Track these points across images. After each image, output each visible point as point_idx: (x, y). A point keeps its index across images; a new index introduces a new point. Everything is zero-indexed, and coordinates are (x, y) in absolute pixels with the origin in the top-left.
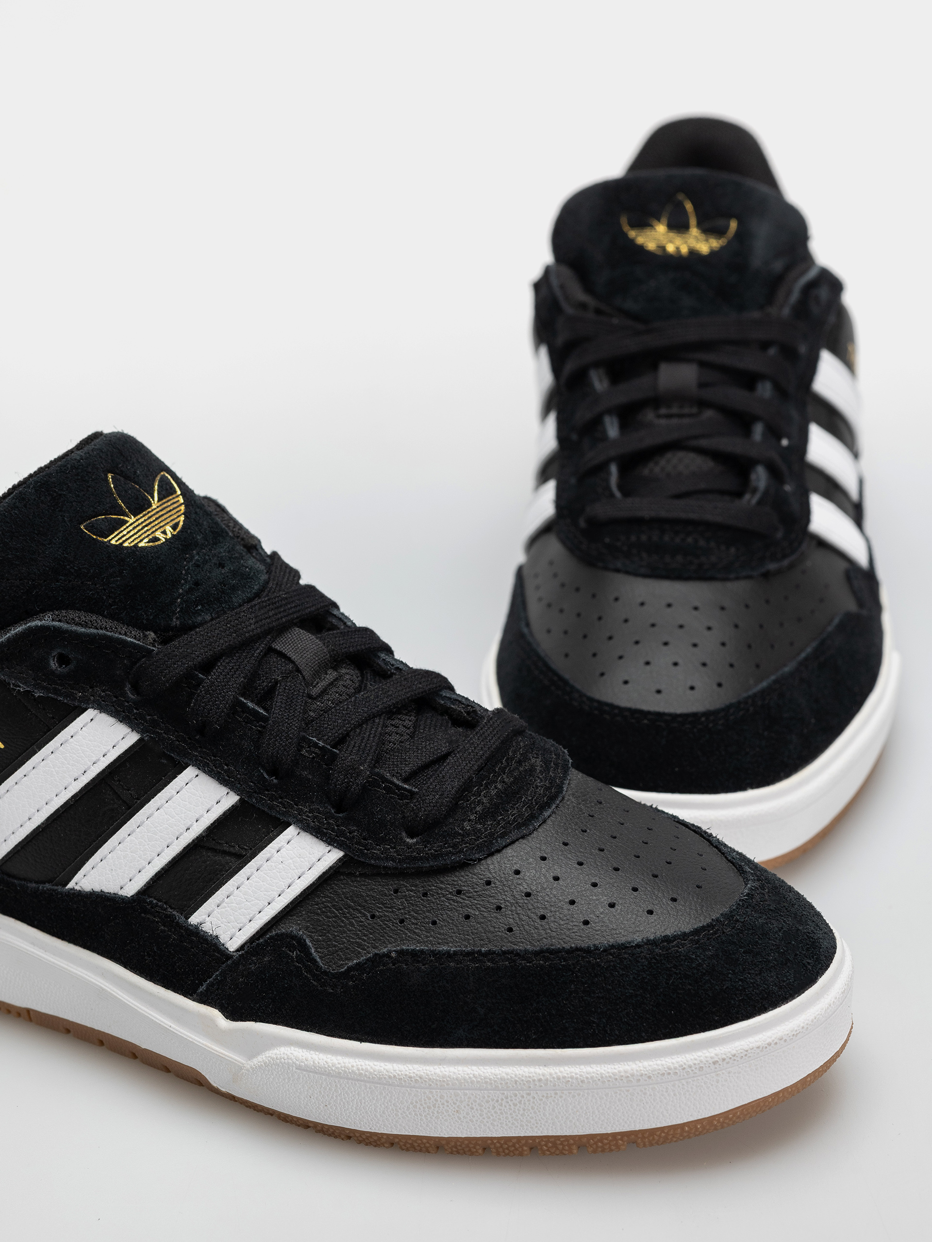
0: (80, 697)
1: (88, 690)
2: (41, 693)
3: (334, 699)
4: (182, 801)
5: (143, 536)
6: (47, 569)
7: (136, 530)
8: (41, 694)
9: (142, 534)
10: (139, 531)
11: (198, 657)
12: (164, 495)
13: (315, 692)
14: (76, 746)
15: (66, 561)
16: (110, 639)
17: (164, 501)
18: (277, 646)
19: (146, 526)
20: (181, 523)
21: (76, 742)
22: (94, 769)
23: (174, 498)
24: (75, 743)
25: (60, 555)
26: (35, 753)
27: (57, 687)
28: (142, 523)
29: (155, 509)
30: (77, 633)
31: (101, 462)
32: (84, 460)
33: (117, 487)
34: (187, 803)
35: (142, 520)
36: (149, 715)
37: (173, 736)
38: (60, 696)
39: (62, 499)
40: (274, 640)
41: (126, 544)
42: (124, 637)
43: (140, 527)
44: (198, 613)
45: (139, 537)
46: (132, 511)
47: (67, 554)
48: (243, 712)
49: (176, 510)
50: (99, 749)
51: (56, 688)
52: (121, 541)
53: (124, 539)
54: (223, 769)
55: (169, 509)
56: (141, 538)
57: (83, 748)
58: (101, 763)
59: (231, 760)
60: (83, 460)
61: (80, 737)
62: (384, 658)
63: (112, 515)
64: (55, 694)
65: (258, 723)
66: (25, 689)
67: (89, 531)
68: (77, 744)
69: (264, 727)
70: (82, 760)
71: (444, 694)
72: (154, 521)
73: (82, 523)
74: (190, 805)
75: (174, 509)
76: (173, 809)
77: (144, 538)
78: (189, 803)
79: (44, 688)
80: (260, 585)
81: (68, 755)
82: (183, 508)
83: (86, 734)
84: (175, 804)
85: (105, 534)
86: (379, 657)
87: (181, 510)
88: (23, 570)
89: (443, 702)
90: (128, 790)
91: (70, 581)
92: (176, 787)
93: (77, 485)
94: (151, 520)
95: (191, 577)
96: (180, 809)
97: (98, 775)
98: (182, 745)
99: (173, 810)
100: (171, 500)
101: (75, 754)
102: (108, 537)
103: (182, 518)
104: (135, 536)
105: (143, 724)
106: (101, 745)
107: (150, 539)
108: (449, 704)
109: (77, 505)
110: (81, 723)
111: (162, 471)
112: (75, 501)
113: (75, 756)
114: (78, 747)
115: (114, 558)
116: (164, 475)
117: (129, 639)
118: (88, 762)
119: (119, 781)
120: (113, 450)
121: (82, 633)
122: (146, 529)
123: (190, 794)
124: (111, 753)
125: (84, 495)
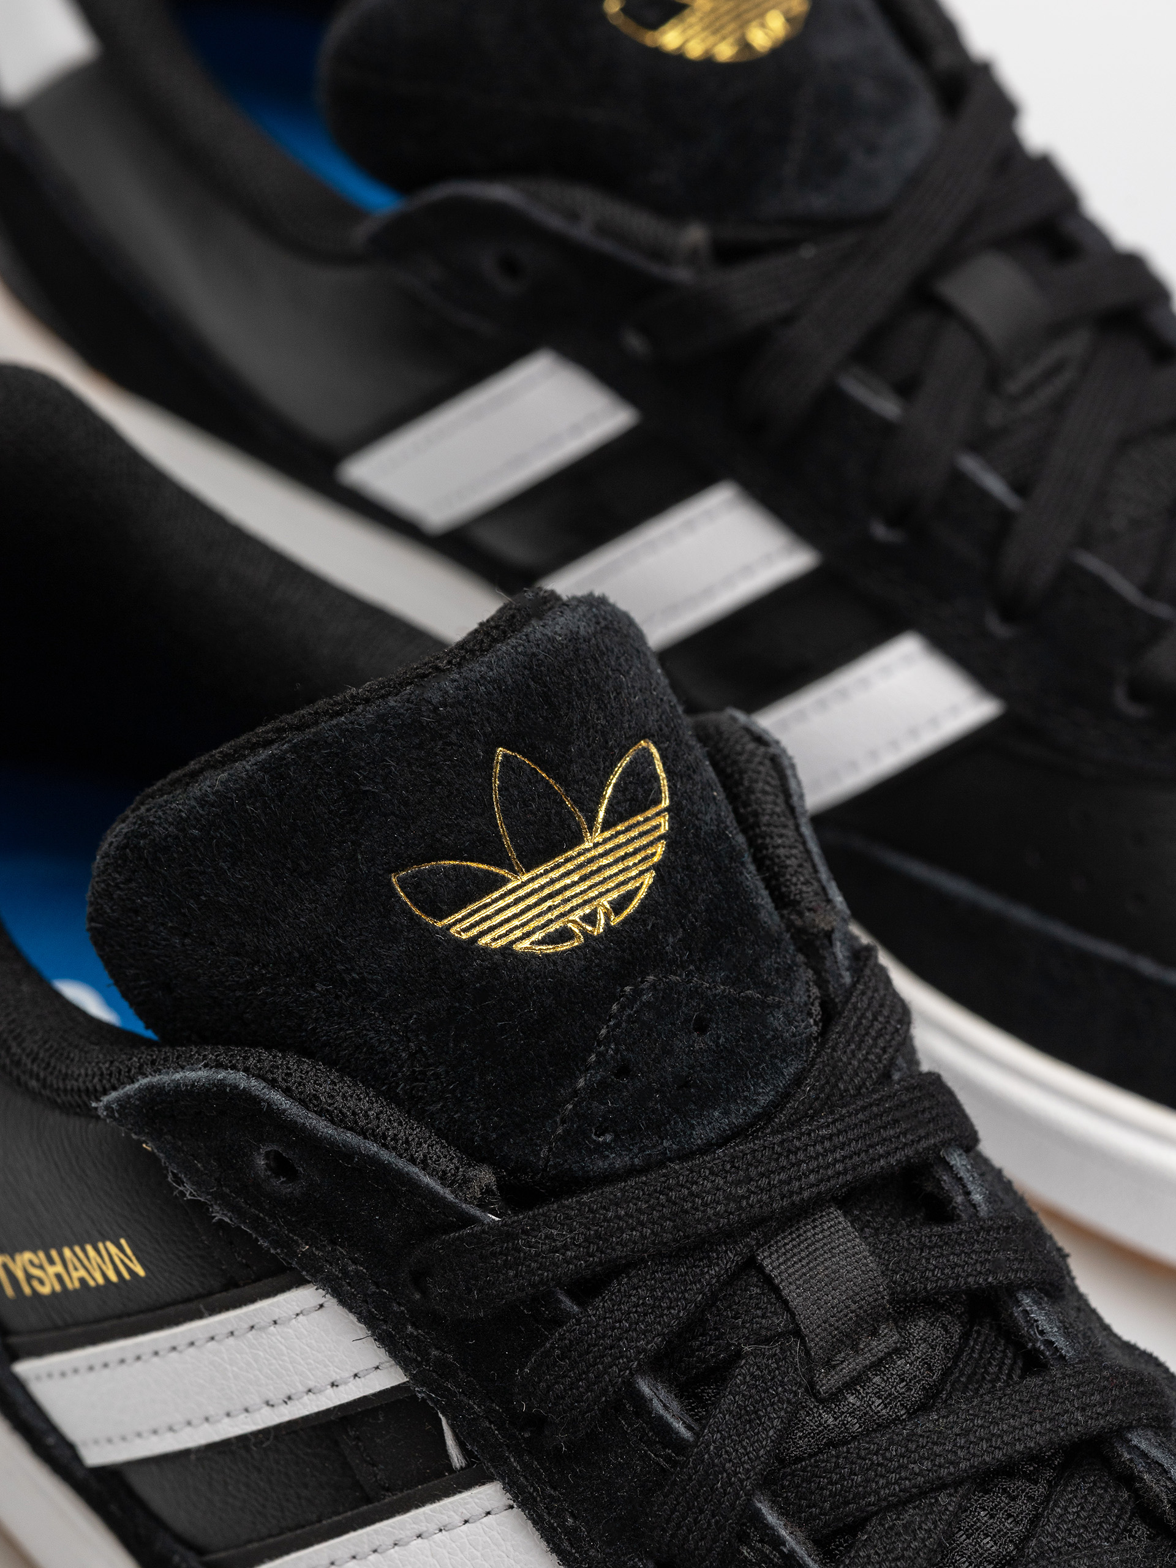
0: (303, 1254)
1: (324, 1246)
2: (226, 1215)
3: (865, 1414)
4: (468, 1546)
5: (532, 925)
6: (296, 955)
7: (522, 906)
8: (227, 1220)
9: (531, 920)
10: (529, 908)
11: (568, 1263)
12: (621, 814)
13: (827, 1382)
14: (279, 1345)
15: (338, 952)
16: (385, 1169)
17: (619, 828)
18: (769, 1262)
19: (550, 896)
20: (642, 894)
21: (282, 1337)
22: (308, 1402)
23: (647, 820)
24: (279, 1337)
25: (329, 934)
26: (200, 1316)
27: (261, 1215)
28: (542, 888)
29: (588, 850)
30: (316, 1135)
31: (488, 719)
32: (449, 709)
33: (507, 789)
34: (479, 1554)
35: (543, 881)
36: (437, 1349)
37: (479, 1407)
38: (265, 1237)
39: (366, 802)
40: (766, 1241)
41: (483, 941)
42: (414, 1170)
43: (532, 900)
44: (600, 1149)
45: (523, 925)
46: (526, 857)
47: (344, 938)
48: (637, 1414)
49: (643, 854)
50: (325, 1370)
51: (258, 1217)
52: (475, 932)
53: (485, 926)
54: (562, 1524)
55: (622, 853)
56: (526, 929)
57: (293, 1355)
58: (324, 1399)
59: (585, 1510)
60: (445, 706)
61: (290, 1331)
62: (1028, 1308)
63: (472, 861)
64: (255, 1229)
65: (664, 1448)
66: (194, 1196)
67: (407, 895)
68: (283, 1341)
69: (675, 1464)
70: (288, 1375)
71: (1135, 1442)
72: (574, 884)
73: (396, 870)
74: (484, 1562)
75: (636, 852)
76: (449, 1553)
77: (533, 932)
78: (482, 1555)
79: (234, 1209)
80: (777, 1092)
81: (261, 1354)
82: (660, 849)
83: (303, 1330)
84: (454, 1545)
85: (441, 910)
86: (1018, 1303)
87: (653, 854)
88: (245, 936)
89: (1128, 1457)
90: (374, 1465)
91: (337, 997)
92: (464, 1511)
93: (412, 772)
94: (567, 881)
95: (616, 1051)
96: (461, 1559)
97: (318, 1414)
98: (494, 1434)
99: (447, 1555)
100: (639, 824)
101: (275, 1359)
102: (446, 917)
103: (648, 879)
104: (516, 922)
105: (419, 1365)
106: (330, 1364)
107: (549, 935)
108: (1140, 1466)
109: (397, 825)
110: (298, 1306)
111: (643, 738)
112: (393, 813)
113: (274, 1361)
114: (284, 1348)
115: (443, 977)
116: (646, 750)
117: (427, 1180)
118: (298, 1385)
119: (358, 1438)
120: (528, 686)
121: (325, 1138)
122: (549, 903)
123: (488, 1539)
124: (347, 1387)
125: (420, 802)
